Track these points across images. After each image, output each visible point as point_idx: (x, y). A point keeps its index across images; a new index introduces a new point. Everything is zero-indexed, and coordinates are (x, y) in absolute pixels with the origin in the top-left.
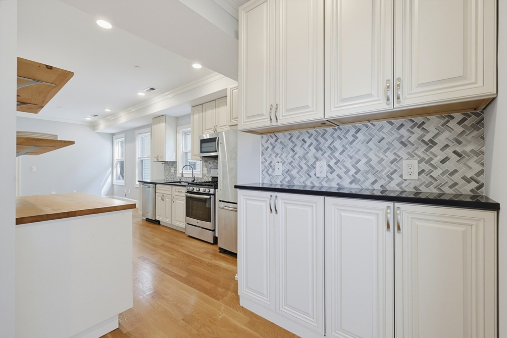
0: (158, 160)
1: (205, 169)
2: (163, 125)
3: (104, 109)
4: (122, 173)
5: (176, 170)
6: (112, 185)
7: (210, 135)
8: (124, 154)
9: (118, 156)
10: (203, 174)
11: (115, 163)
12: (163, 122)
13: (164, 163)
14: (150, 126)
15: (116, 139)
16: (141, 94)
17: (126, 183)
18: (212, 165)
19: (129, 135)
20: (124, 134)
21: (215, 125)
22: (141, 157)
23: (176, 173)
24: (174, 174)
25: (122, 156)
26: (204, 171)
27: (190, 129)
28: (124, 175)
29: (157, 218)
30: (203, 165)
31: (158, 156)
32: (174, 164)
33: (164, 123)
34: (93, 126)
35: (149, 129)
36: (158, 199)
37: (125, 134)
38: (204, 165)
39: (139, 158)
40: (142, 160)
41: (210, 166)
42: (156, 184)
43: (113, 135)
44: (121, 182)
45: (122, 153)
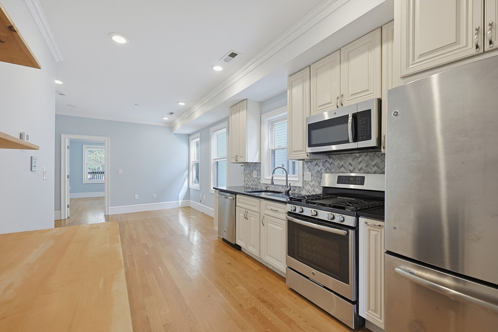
0: (237, 160)
1: (308, 174)
2: (243, 114)
3: (178, 103)
4: (197, 177)
5: (260, 175)
6: (189, 188)
7: (329, 114)
8: (199, 155)
9: (194, 158)
10: (304, 181)
11: (191, 166)
12: (243, 110)
13: (243, 164)
14: (227, 119)
15: (192, 140)
16: (218, 68)
17: (201, 187)
18: (322, 167)
19: (204, 133)
20: (199, 133)
21: (338, 95)
22: (217, 158)
23: (259, 179)
24: (256, 180)
25: (198, 158)
26: (305, 177)
27: (286, 113)
28: (199, 178)
29: (239, 242)
30: (303, 168)
31: (237, 156)
32: (256, 166)
33: (245, 111)
34: (171, 126)
35: (226, 124)
36: (240, 215)
37: (201, 134)
38: (306, 166)
39: (214, 160)
40: (217, 162)
41: (317, 168)
42: (236, 194)
43: (189, 135)
44: (196, 186)
45: (198, 154)
